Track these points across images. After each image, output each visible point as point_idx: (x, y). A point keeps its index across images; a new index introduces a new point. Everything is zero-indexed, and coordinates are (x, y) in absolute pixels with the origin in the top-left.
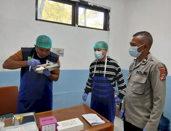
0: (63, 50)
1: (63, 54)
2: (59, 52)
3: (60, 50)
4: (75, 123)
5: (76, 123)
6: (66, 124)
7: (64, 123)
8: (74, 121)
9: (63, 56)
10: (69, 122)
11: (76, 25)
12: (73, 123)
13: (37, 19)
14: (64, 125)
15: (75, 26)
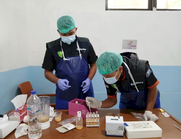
0: (136, 41)
1: (135, 46)
2: (131, 44)
3: (132, 42)
4: (149, 126)
5: (151, 127)
6: (137, 126)
7: (135, 124)
8: (148, 124)
9: (136, 49)
10: (141, 124)
11: (154, 8)
12: (147, 126)
13: (107, 9)
14: (134, 126)
15: (152, 10)
